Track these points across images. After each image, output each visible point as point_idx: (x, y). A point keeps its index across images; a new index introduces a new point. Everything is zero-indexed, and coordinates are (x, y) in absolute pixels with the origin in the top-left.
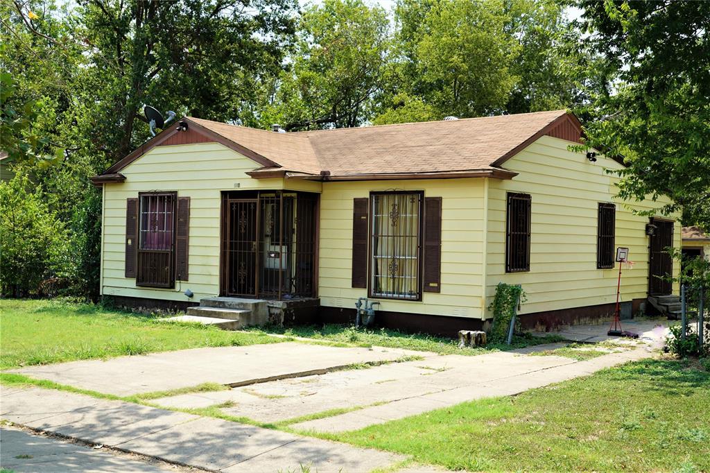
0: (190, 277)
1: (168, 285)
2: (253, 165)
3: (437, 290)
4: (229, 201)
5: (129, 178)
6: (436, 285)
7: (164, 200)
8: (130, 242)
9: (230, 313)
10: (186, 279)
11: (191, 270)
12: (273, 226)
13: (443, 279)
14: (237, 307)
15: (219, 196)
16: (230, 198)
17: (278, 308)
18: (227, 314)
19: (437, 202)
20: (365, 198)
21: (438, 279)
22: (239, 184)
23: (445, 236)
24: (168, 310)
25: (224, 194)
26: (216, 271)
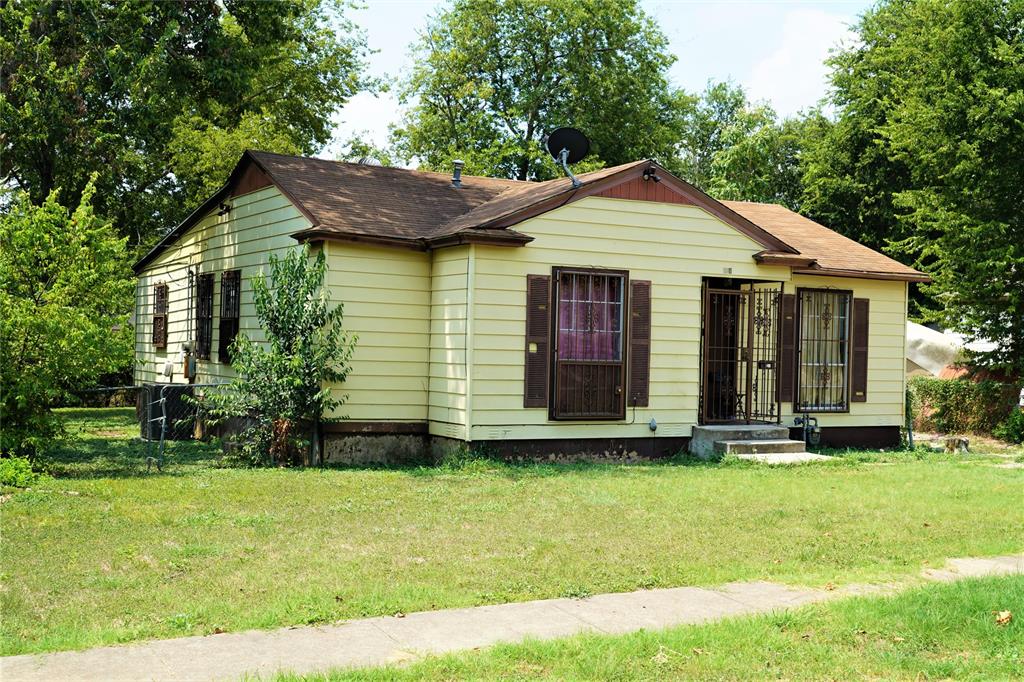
0: (651, 401)
3: (863, 399)
4: (710, 291)
8: (533, 348)
9: (793, 445)
10: (645, 404)
11: (653, 389)
13: (870, 387)
15: (699, 283)
16: (710, 287)
18: (790, 445)
19: (863, 305)
20: (791, 295)
21: (865, 388)
22: (730, 269)
24: (607, 453)
26: (694, 391)
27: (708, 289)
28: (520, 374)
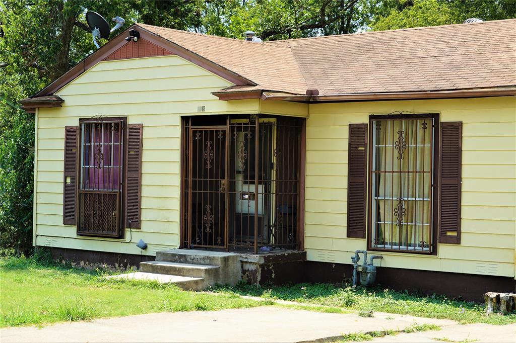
0: (143, 224)
1: (116, 234)
2: (222, 84)
3: (457, 241)
4: (192, 128)
5: (68, 101)
6: (455, 234)
7: (111, 128)
8: (69, 180)
9: (193, 270)
10: (138, 227)
11: (145, 215)
12: (246, 160)
13: (465, 226)
14: (202, 262)
15: (178, 122)
16: (191, 125)
17: (253, 263)
18: (189, 270)
19: (456, 129)
20: (363, 124)
21: (457, 227)
22: (203, 107)
23: (466, 172)
24: (117, 265)
25: (185, 119)
26: (175, 216)
27: (191, 127)
28: (61, 199)
